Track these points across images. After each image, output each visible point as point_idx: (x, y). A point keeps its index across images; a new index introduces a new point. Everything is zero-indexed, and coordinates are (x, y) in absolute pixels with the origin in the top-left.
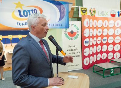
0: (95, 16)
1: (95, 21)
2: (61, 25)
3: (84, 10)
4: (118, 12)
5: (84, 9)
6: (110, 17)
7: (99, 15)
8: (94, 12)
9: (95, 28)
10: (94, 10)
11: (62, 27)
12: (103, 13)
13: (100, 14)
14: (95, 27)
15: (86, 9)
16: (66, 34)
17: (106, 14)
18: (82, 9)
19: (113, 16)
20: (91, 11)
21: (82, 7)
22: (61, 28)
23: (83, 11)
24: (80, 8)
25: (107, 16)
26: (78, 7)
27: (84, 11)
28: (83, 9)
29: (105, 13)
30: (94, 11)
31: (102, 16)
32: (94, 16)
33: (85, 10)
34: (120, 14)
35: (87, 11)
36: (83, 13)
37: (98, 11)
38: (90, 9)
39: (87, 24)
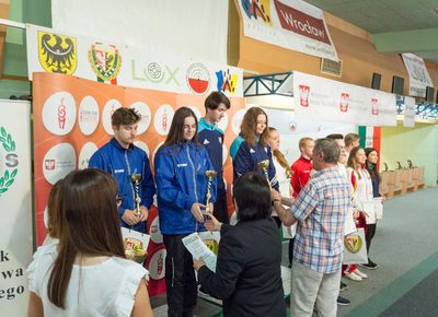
0: (118, 82)
3: (58, 46)
4: (219, 75)
5: (59, 40)
6: (187, 90)
7: (134, 78)
8: (112, 63)
10: (112, 52)
12: (154, 70)
15: (68, 41)
18: (46, 38)
19: (199, 86)
20: (98, 55)
21: (45, 30)
26: (22, 25)
27: (58, 52)
28: (53, 42)
29: (165, 69)
30: (114, 60)
32: (115, 82)
33: (64, 45)
34: (227, 82)
35: (72, 50)
36: (54, 61)
37: (133, 61)
38: (93, 46)
39: (62, 120)
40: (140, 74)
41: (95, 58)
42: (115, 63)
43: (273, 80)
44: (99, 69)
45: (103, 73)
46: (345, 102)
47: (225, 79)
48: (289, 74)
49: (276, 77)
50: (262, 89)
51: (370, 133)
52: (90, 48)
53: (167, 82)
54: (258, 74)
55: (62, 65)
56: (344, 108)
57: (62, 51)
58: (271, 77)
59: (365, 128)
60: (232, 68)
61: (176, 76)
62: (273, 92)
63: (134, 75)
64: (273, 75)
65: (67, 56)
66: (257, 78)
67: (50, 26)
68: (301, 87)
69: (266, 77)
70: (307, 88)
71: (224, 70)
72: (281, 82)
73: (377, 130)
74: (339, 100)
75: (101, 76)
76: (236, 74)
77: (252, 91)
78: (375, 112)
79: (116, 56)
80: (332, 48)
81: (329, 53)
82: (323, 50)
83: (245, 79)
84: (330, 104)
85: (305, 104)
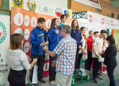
0: (35, 12)
4: (65, 11)
8: (33, 7)
12: (46, 9)
17: (50, 11)
20: (30, 4)
23: (17, 1)
27: (18, 3)
29: (48, 9)
30: (34, 6)
32: (34, 12)
34: (67, 14)
35: (22, 2)
36: (17, 5)
37: (40, 6)
38: (28, 1)
39: (19, 21)
40: (42, 10)
41: (29, 5)
42: (35, 6)
44: (30, 8)
45: (31, 9)
46: (103, 21)
47: (67, 13)
48: (86, 12)
50: (78, 16)
51: (110, 31)
53: (50, 13)
54: (76, 12)
55: (19, 6)
56: (103, 23)
57: (19, 2)
58: (80, 13)
59: (109, 29)
60: (69, 10)
61: (52, 11)
62: (81, 17)
63: (40, 10)
64: (81, 12)
65: (21, 4)
66: (76, 13)
68: (90, 16)
70: (92, 16)
71: (67, 10)
72: (83, 14)
73: (113, 30)
74: (101, 20)
75: (30, 10)
76: (70, 12)
77: (75, 17)
78: (112, 25)
79: (35, 4)
80: (99, 5)
81: (98, 6)
82: (97, 6)
83: (73, 13)
84: (98, 22)
85: (91, 21)
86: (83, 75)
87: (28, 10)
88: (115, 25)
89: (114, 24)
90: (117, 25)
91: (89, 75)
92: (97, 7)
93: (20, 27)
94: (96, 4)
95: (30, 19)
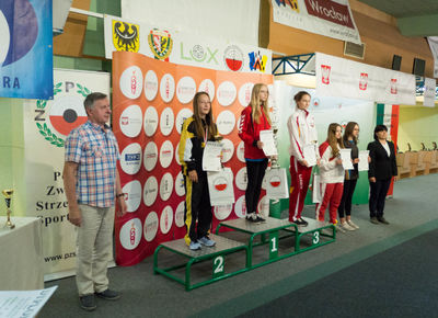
0: (170, 61)
1: (168, 78)
2: (16, 84)
3: (126, 32)
4: (252, 56)
5: (127, 27)
6: (225, 68)
7: (182, 58)
8: (165, 46)
9: (168, 104)
10: (165, 36)
11: (20, 91)
12: (198, 51)
13: (189, 56)
14: (168, 100)
15: (134, 28)
16: (42, 123)
17: (209, 56)
18: (118, 25)
19: (234, 65)
20: (155, 39)
21: (117, 19)
22: (15, 95)
23: (123, 34)
24: (109, 21)
25: (211, 66)
26: (101, 16)
27: (126, 37)
28: (122, 29)
29: (206, 51)
30: (167, 42)
31: (193, 63)
32: (167, 60)
33: (131, 31)
34: (258, 62)
35: (136, 35)
36: (123, 44)
37: (182, 44)
38: (152, 32)
39: (134, 87)
41: (153, 41)
42: (168, 45)
43: (299, 61)
44: (156, 50)
45: (159, 53)
46: (364, 81)
47: (256, 60)
48: (313, 54)
49: (301, 58)
50: (289, 69)
51: (388, 110)
52: (149, 33)
54: (285, 55)
55: (129, 46)
56: (363, 87)
57: (130, 35)
58: (296, 58)
59: (383, 105)
60: (262, 50)
61: (215, 56)
62: (298, 71)
63: (182, 55)
64: (298, 56)
65: (132, 39)
66: (284, 59)
67: (120, 16)
68: (323, 66)
69: (291, 58)
70: (328, 68)
71: (256, 52)
72: (305, 62)
73: (396, 108)
74: (359, 79)
75: (157, 55)
76: (266, 55)
77: (280, 70)
78: (394, 91)
79: (169, 39)
80: (355, 32)
81: (352, 36)
82: (346, 34)
83: (273, 59)
84: (349, 83)
85: (326, 81)
86: (299, 231)
87: (152, 55)
88: (405, 91)
89: (399, 87)
90: (410, 92)
91: (318, 230)
92: (347, 39)
93: (137, 101)
94: (345, 29)
95: (159, 81)
